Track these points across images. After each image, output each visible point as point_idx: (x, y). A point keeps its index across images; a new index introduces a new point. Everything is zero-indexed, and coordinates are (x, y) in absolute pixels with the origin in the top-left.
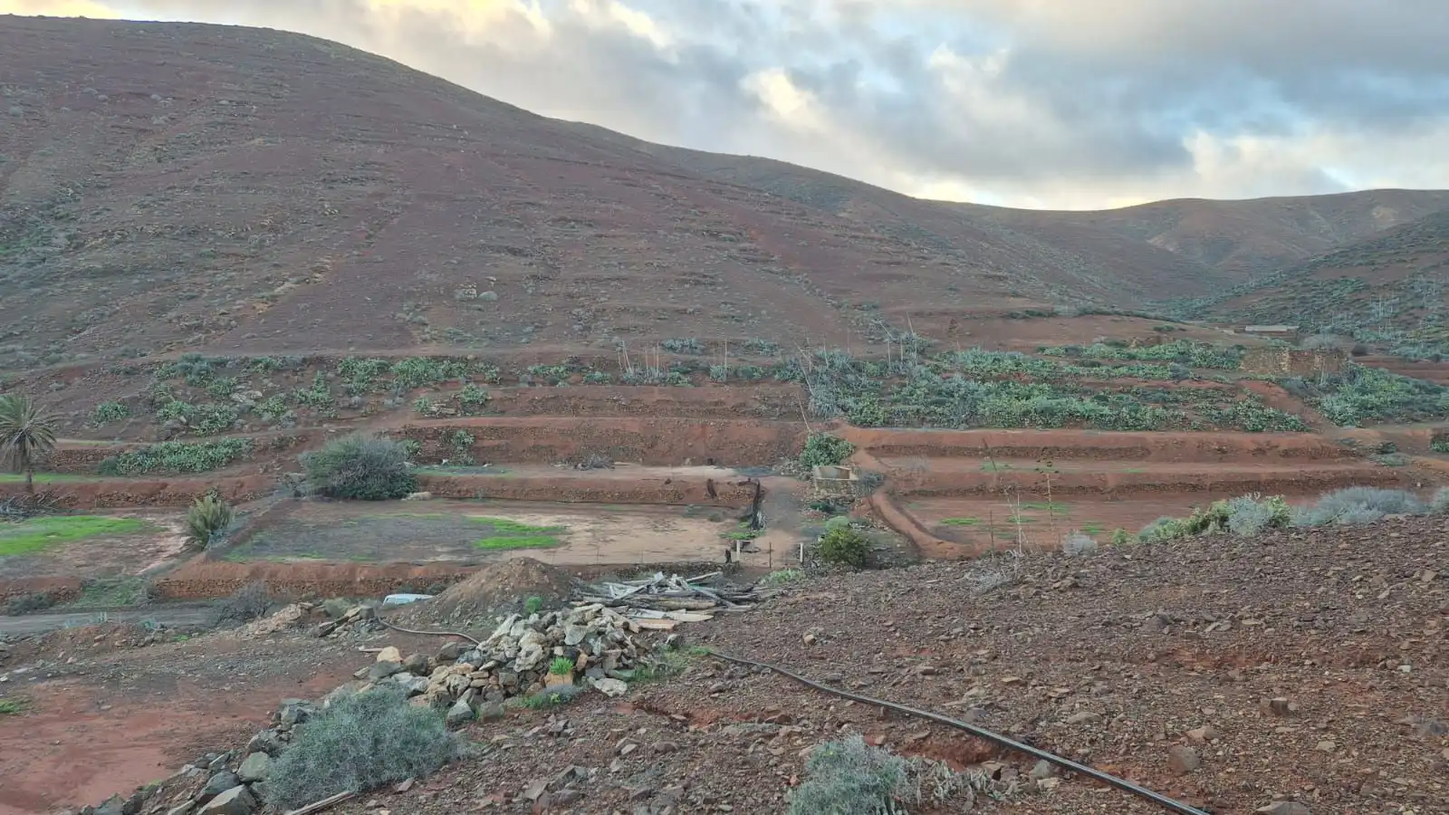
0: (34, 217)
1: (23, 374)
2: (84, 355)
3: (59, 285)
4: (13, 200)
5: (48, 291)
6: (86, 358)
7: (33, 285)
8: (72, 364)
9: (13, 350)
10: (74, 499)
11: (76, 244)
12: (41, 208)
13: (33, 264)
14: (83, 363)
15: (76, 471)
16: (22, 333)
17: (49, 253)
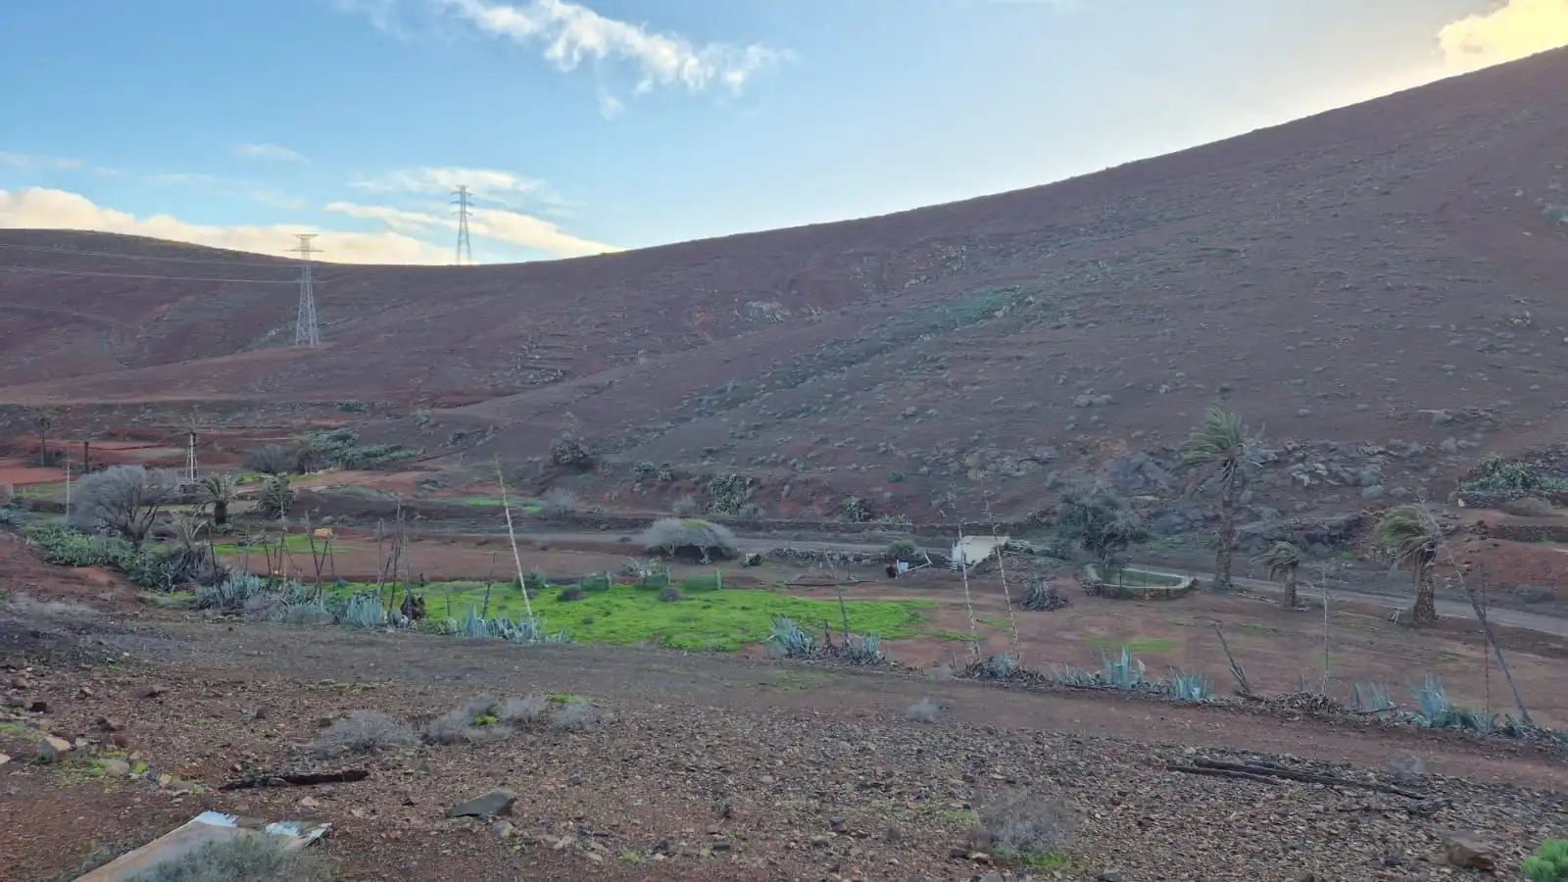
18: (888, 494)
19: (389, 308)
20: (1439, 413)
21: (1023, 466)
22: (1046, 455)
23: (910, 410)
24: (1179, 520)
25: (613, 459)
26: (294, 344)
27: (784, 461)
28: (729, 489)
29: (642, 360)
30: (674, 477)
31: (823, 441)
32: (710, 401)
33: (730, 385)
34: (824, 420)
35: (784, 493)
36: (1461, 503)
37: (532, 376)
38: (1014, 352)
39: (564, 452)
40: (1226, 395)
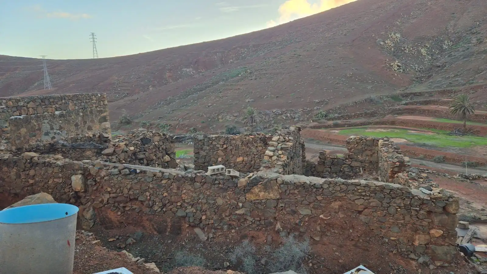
0: (465, 34)
1: (461, 88)
2: (482, 81)
3: (473, 57)
4: (458, 30)
5: (470, 59)
6: (483, 82)
7: (464, 58)
8: (478, 84)
9: (458, 80)
10: (479, 131)
11: (480, 42)
12: (467, 31)
13: (465, 51)
14: (482, 84)
15: (480, 122)
16: (460, 75)
17: (470, 46)
18: (200, 126)
19: (73, 75)
20: (317, 101)
21: (231, 118)
22: (236, 115)
23: (209, 105)
24: (259, 128)
25: (137, 121)
26: (44, 88)
27: (178, 119)
28: (164, 127)
29: (151, 89)
30: (151, 125)
31: (188, 114)
32: (163, 103)
33: (168, 98)
34: (189, 108)
35: (177, 127)
36: (311, 121)
37: (117, 96)
38: (238, 87)
39: (123, 120)
40: (277, 98)
